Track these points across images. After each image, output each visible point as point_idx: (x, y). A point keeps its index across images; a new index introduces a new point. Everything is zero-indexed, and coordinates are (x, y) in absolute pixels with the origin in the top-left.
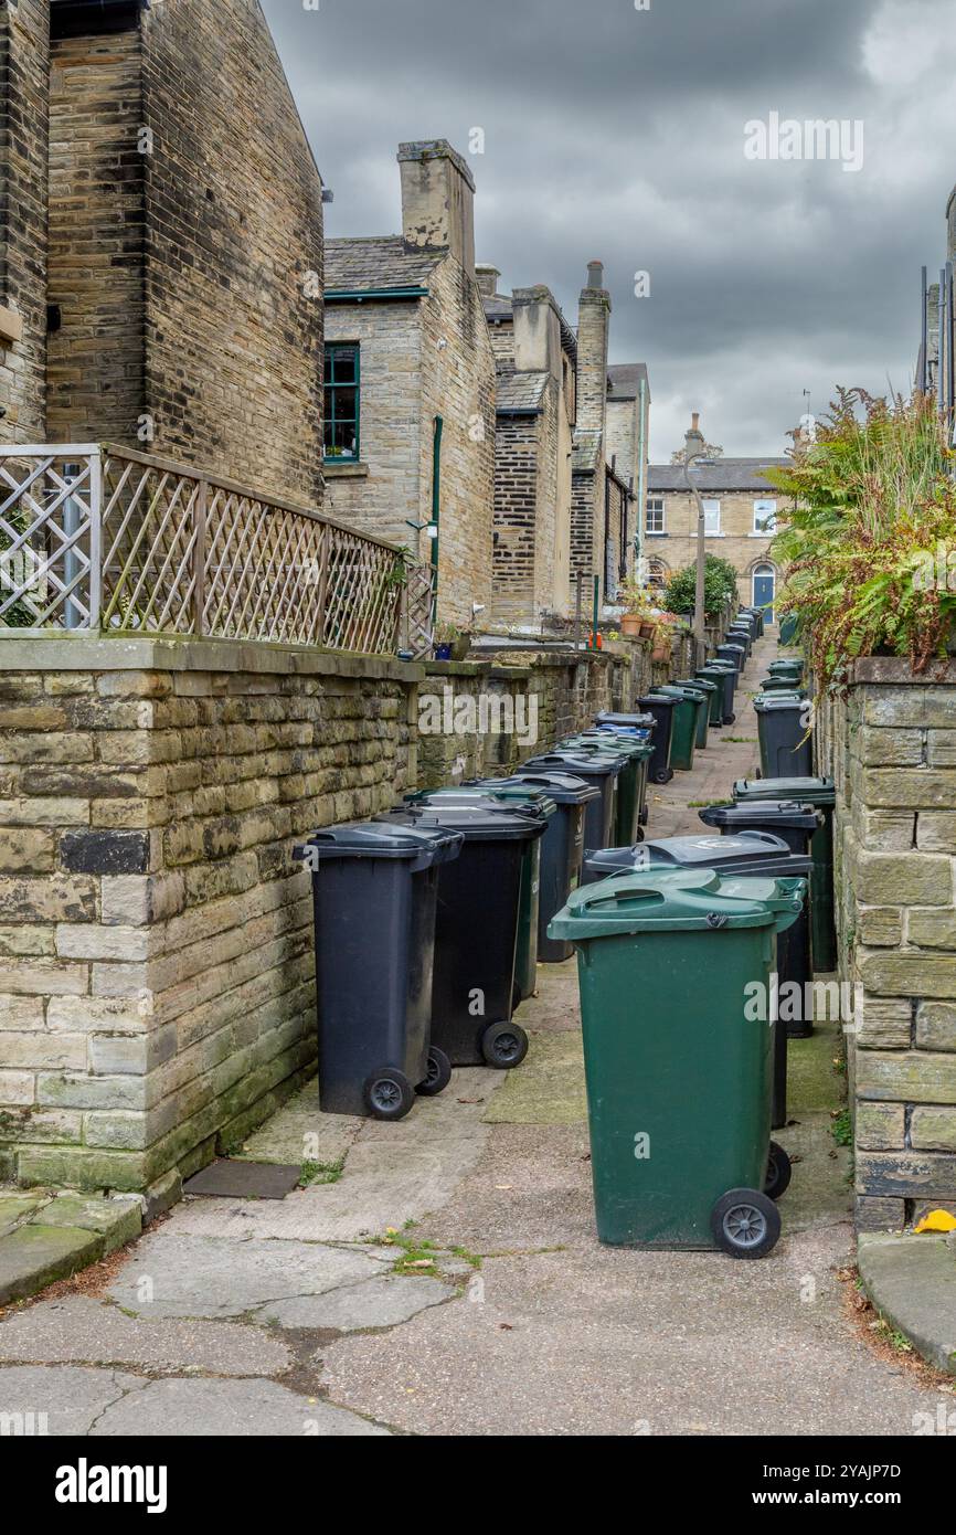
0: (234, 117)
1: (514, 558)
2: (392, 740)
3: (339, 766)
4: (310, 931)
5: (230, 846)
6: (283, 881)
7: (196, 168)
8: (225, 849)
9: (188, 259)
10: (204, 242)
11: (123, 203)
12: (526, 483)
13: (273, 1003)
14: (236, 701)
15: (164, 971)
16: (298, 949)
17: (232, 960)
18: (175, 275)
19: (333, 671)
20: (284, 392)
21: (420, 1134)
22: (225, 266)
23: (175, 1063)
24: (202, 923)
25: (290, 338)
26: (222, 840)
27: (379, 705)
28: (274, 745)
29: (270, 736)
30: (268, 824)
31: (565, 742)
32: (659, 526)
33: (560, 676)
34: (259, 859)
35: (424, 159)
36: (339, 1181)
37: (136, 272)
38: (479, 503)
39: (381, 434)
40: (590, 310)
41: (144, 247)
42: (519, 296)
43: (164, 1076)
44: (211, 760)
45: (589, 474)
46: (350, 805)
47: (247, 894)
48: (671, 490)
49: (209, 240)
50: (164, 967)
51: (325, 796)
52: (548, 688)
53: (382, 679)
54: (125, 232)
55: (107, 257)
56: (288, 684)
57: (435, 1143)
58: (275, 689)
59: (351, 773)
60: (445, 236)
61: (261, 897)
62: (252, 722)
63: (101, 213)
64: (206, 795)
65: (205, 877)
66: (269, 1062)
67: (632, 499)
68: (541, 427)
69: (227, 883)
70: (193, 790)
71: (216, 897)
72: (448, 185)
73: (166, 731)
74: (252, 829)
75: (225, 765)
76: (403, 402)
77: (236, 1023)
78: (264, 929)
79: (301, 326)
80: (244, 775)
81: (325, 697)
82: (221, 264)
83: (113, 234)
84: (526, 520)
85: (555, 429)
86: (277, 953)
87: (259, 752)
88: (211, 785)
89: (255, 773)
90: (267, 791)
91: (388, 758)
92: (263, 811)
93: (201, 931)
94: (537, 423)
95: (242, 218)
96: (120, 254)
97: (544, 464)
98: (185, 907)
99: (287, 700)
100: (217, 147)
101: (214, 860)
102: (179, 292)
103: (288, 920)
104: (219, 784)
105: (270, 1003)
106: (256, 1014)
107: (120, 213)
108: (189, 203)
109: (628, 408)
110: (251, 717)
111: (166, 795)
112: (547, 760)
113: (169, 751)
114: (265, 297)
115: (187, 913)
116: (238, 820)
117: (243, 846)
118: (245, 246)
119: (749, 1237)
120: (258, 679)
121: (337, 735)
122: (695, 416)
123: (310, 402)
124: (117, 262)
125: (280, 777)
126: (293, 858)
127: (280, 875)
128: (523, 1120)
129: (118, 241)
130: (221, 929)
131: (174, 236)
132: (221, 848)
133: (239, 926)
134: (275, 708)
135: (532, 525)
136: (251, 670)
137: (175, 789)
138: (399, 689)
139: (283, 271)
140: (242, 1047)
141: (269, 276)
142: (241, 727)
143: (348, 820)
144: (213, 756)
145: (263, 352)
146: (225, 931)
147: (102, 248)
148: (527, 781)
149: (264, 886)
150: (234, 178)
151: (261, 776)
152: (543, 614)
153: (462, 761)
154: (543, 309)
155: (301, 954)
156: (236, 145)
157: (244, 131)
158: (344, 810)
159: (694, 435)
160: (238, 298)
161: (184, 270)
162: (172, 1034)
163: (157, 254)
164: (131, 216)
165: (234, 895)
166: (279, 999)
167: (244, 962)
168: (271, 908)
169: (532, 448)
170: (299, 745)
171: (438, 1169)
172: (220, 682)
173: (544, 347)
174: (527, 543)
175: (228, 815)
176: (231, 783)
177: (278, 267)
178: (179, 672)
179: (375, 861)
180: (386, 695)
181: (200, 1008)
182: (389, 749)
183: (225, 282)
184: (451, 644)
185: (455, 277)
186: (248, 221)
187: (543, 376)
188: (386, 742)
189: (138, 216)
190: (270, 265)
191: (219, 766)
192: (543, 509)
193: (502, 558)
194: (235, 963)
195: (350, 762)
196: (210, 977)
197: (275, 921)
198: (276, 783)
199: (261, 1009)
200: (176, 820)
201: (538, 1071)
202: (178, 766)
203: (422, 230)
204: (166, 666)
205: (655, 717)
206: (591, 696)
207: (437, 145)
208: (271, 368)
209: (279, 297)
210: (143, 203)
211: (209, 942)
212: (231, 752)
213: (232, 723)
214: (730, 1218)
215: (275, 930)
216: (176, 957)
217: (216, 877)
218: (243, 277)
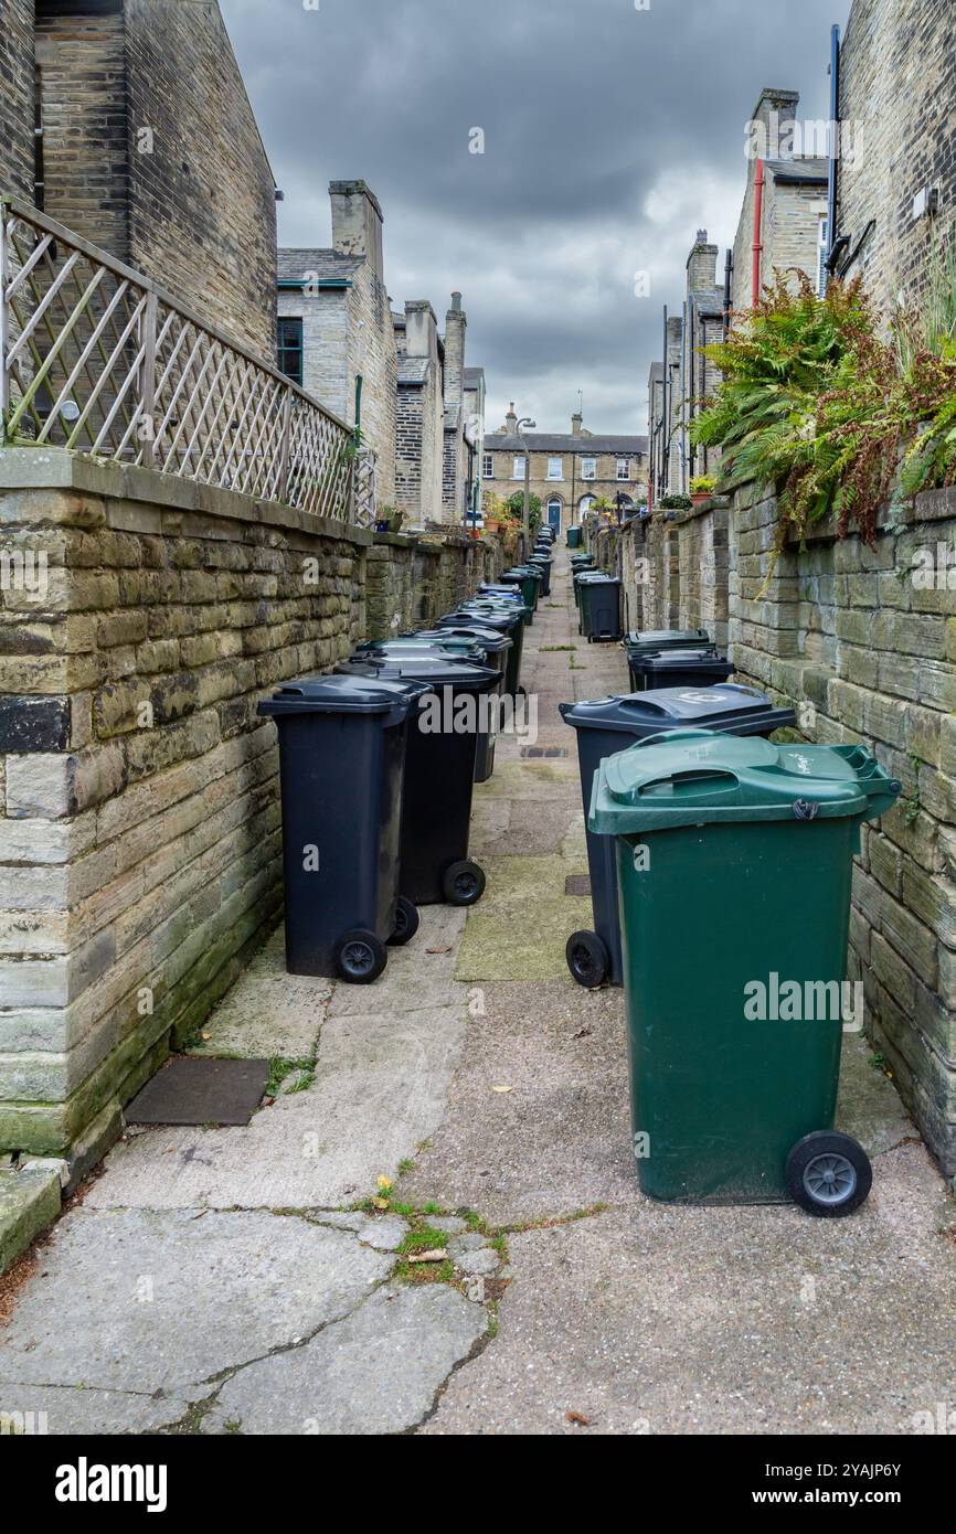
0: (206, 112)
1: (407, 482)
2: (347, 596)
3: (302, 618)
4: (275, 782)
5: (186, 706)
6: (247, 736)
7: (173, 142)
8: (180, 710)
9: (168, 216)
10: (182, 205)
11: (109, 158)
12: (415, 432)
13: (237, 865)
14: (193, 544)
15: (96, 869)
16: (262, 803)
17: (190, 831)
18: (155, 225)
19: (296, 525)
20: (247, 337)
21: (395, 1003)
22: (200, 228)
23: (112, 974)
24: (150, 798)
25: (251, 296)
26: (176, 700)
27: (336, 564)
28: (236, 595)
29: (233, 586)
30: (231, 678)
31: (466, 603)
32: (489, 473)
33: (459, 554)
34: (220, 717)
35: (348, 193)
36: (313, 1087)
37: (121, 215)
38: (386, 440)
39: (318, 385)
40: (454, 324)
41: (128, 195)
42: (410, 306)
43: (95, 997)
44: (161, 609)
45: (453, 431)
46: (312, 656)
47: (207, 756)
48: (498, 450)
49: (185, 204)
50: (95, 865)
51: (288, 648)
52: (452, 563)
53: (340, 540)
54: (111, 182)
55: (96, 201)
56: (251, 532)
57: (414, 1015)
58: (238, 536)
59: (313, 625)
60: (363, 249)
61: (223, 757)
62: (211, 569)
63: (91, 164)
64: (154, 649)
65: (154, 744)
66: (232, 928)
67: (475, 453)
68: (426, 393)
69: (182, 748)
70: (136, 644)
71: (169, 765)
72: (365, 213)
73: (95, 571)
74: (211, 686)
75: (178, 615)
76: (333, 362)
77: (195, 898)
78: (227, 790)
79: (259, 288)
80: (203, 626)
81: (289, 551)
82: (195, 226)
83: (101, 182)
84: (415, 457)
85: (433, 397)
86: (241, 811)
87: (220, 602)
88: (160, 637)
89: (215, 624)
90: (229, 643)
91: (344, 612)
92: (225, 665)
93: (150, 808)
94: (423, 391)
95: (212, 194)
96: (107, 200)
97: (427, 420)
98: (125, 784)
99: (251, 549)
100: (191, 131)
101: (166, 723)
102: (160, 239)
103: (254, 774)
104: (171, 636)
105: (234, 865)
106: (218, 882)
107: (107, 165)
108: (168, 169)
109: (473, 394)
110: (211, 564)
111: (97, 651)
112: (458, 617)
113: (101, 595)
114: (232, 259)
115: (128, 792)
116: (196, 676)
117: (201, 705)
118: (215, 216)
119: (833, 1189)
120: (218, 522)
121: (300, 589)
122: (512, 404)
123: (267, 348)
124: (105, 206)
125: (243, 630)
126: (258, 713)
127: (244, 730)
128: (498, 976)
129: (106, 189)
130: (175, 800)
131: (154, 193)
132: (174, 709)
133: (197, 793)
134: (238, 556)
135: (419, 460)
136: (209, 511)
137: (109, 643)
138: (353, 549)
139: (245, 243)
140: (200, 922)
141: (235, 245)
142: (199, 575)
143: (310, 670)
144: (164, 604)
145: (230, 302)
146: (180, 801)
147: (92, 194)
148: (455, 633)
149: (228, 744)
150: (205, 160)
151: (222, 628)
152: (426, 521)
153: (397, 616)
154: (426, 315)
155: (266, 807)
156: (207, 135)
157: (214, 125)
158: (306, 660)
159: (511, 416)
160: (209, 255)
161: (164, 223)
162: (109, 940)
163: (140, 203)
164: (116, 169)
165: (192, 758)
166: (242, 859)
167: (204, 831)
168: (234, 766)
169: (419, 408)
170: (264, 597)
171: (422, 1060)
172: (172, 520)
173: (427, 341)
174: (416, 473)
175: (184, 671)
176: (188, 636)
177: (241, 239)
178: (114, 499)
179: (346, 716)
180: (343, 555)
181: (148, 897)
182: (345, 604)
183: (199, 241)
184: (388, 522)
185: (370, 279)
186: (218, 197)
187: (426, 361)
188: (343, 598)
189: (123, 169)
190: (236, 236)
191: (171, 616)
192: (426, 450)
193: (399, 482)
194: (193, 834)
195: (312, 614)
196: (161, 858)
197: (238, 779)
198: (239, 635)
199: (224, 874)
200: (113, 680)
201: (495, 907)
202: (115, 614)
203: (346, 244)
204: (93, 487)
205: (521, 587)
206: (474, 572)
207: (357, 184)
208: (236, 316)
209: (242, 262)
210: (127, 158)
211: (160, 818)
212: (186, 600)
213: (188, 568)
214: (811, 1168)
215: (239, 787)
216: (113, 847)
217: (168, 743)
218: (213, 239)
